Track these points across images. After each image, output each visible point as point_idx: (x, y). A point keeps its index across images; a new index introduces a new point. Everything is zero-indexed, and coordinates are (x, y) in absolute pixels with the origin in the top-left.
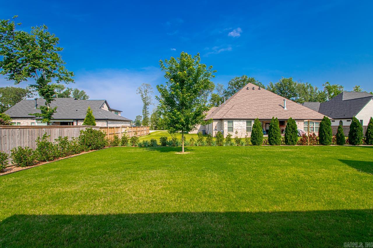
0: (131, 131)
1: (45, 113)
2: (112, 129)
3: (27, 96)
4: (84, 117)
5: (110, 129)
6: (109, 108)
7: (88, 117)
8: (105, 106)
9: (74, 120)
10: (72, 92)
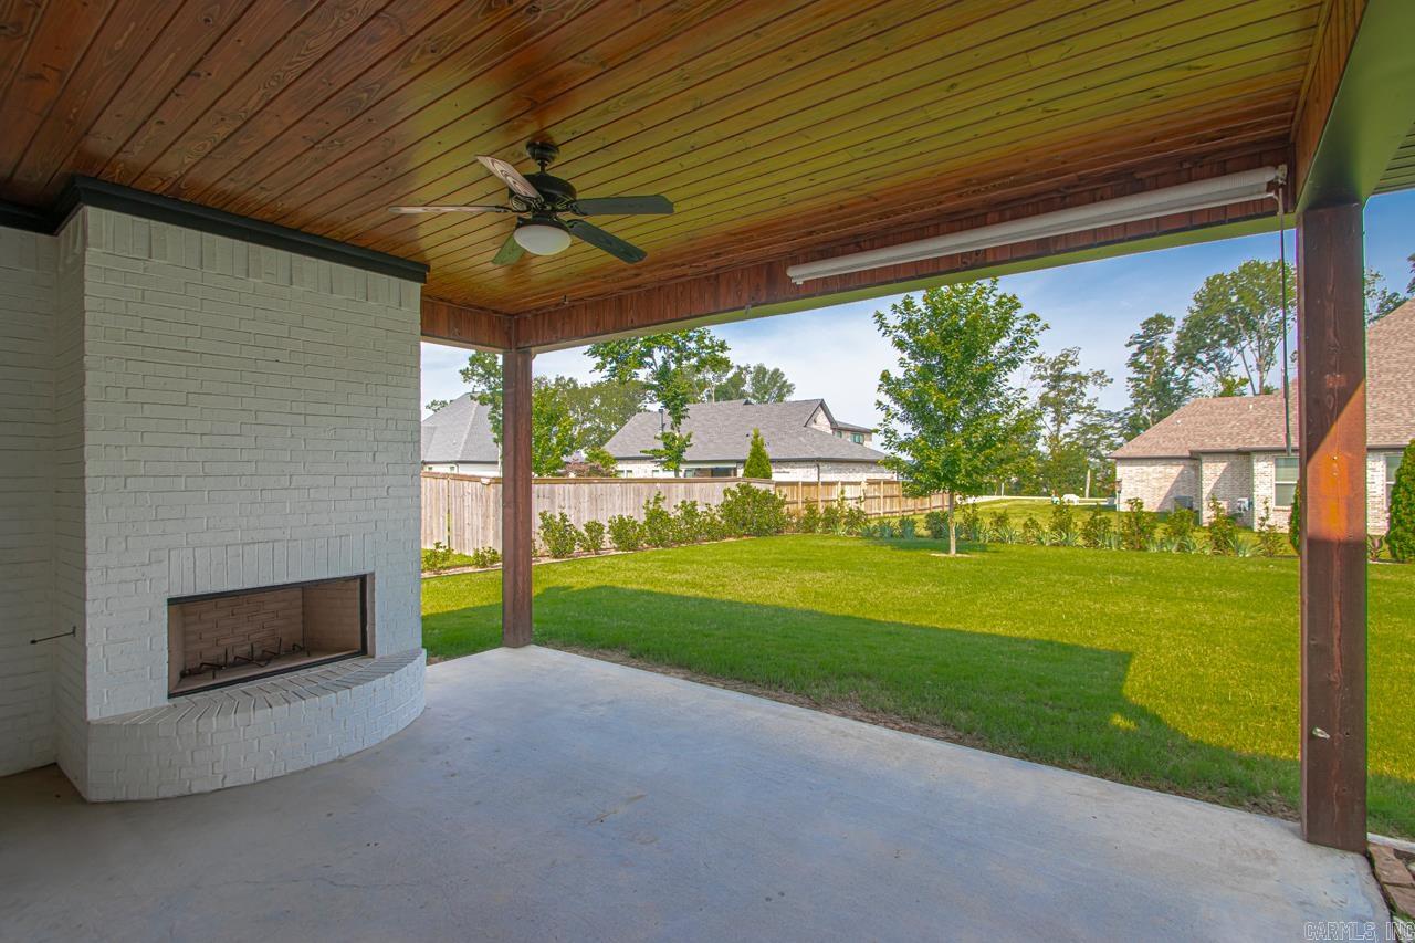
0: (877, 494)
1: (671, 448)
2: (813, 488)
3: (647, 400)
4: (746, 456)
5: (805, 488)
6: (832, 421)
7: (753, 455)
8: (821, 418)
9: (738, 462)
10: (748, 378)
